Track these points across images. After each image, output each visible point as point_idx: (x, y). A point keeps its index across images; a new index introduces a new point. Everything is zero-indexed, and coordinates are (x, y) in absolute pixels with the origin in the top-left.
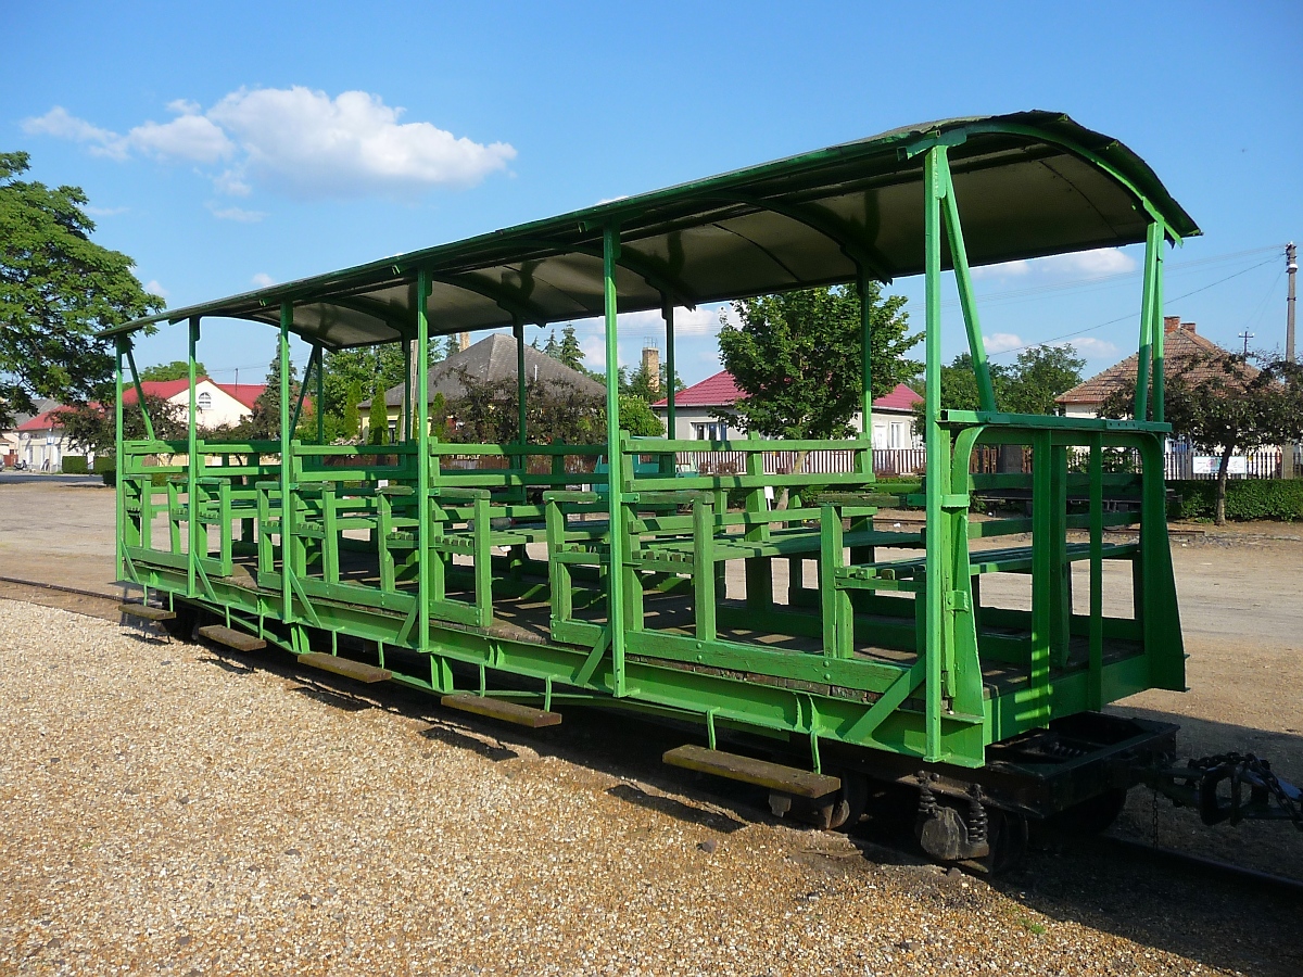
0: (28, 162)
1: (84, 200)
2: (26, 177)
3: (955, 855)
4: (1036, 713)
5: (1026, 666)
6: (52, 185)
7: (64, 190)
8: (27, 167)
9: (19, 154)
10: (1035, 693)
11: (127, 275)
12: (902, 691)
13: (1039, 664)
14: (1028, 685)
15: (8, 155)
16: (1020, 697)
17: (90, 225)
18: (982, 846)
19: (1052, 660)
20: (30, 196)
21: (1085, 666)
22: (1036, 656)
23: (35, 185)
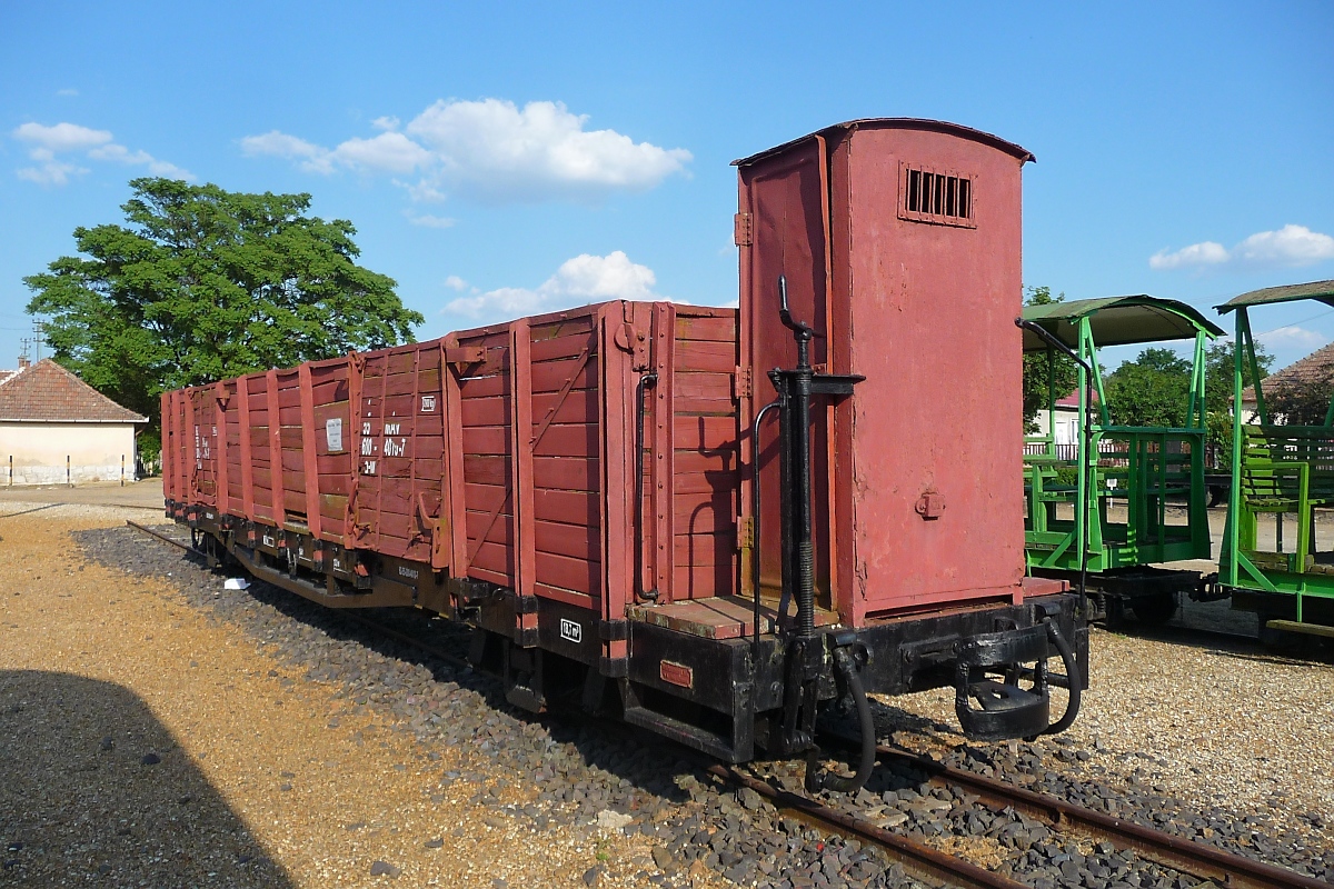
0: (309, 201)
1: (354, 231)
2: (308, 215)
3: (1091, 618)
4: (1130, 559)
5: (1126, 538)
6: (328, 220)
7: (337, 223)
8: (308, 206)
9: (303, 195)
10: (1130, 550)
11: (393, 295)
12: (1068, 542)
13: (1131, 538)
14: (1125, 547)
15: (294, 196)
16: (1121, 551)
17: (356, 252)
18: (1103, 614)
19: (1137, 535)
20: (314, 229)
21: (1157, 543)
22: (1129, 533)
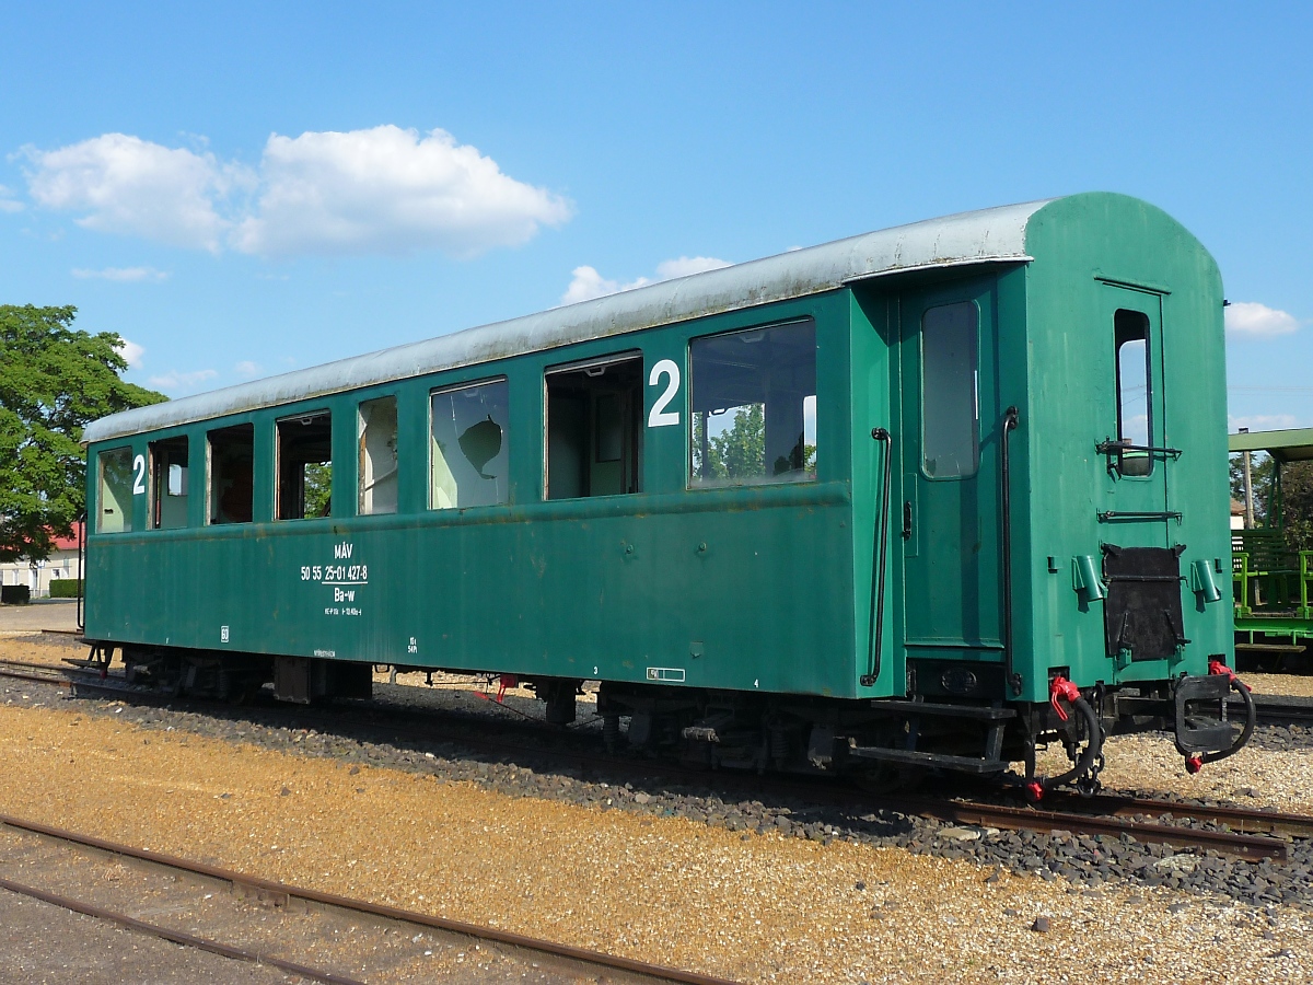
2: (72, 327)
6: (93, 333)
8: (73, 318)
9: (68, 308)
15: (58, 308)
17: (123, 366)
20: (80, 344)
23: (79, 333)
